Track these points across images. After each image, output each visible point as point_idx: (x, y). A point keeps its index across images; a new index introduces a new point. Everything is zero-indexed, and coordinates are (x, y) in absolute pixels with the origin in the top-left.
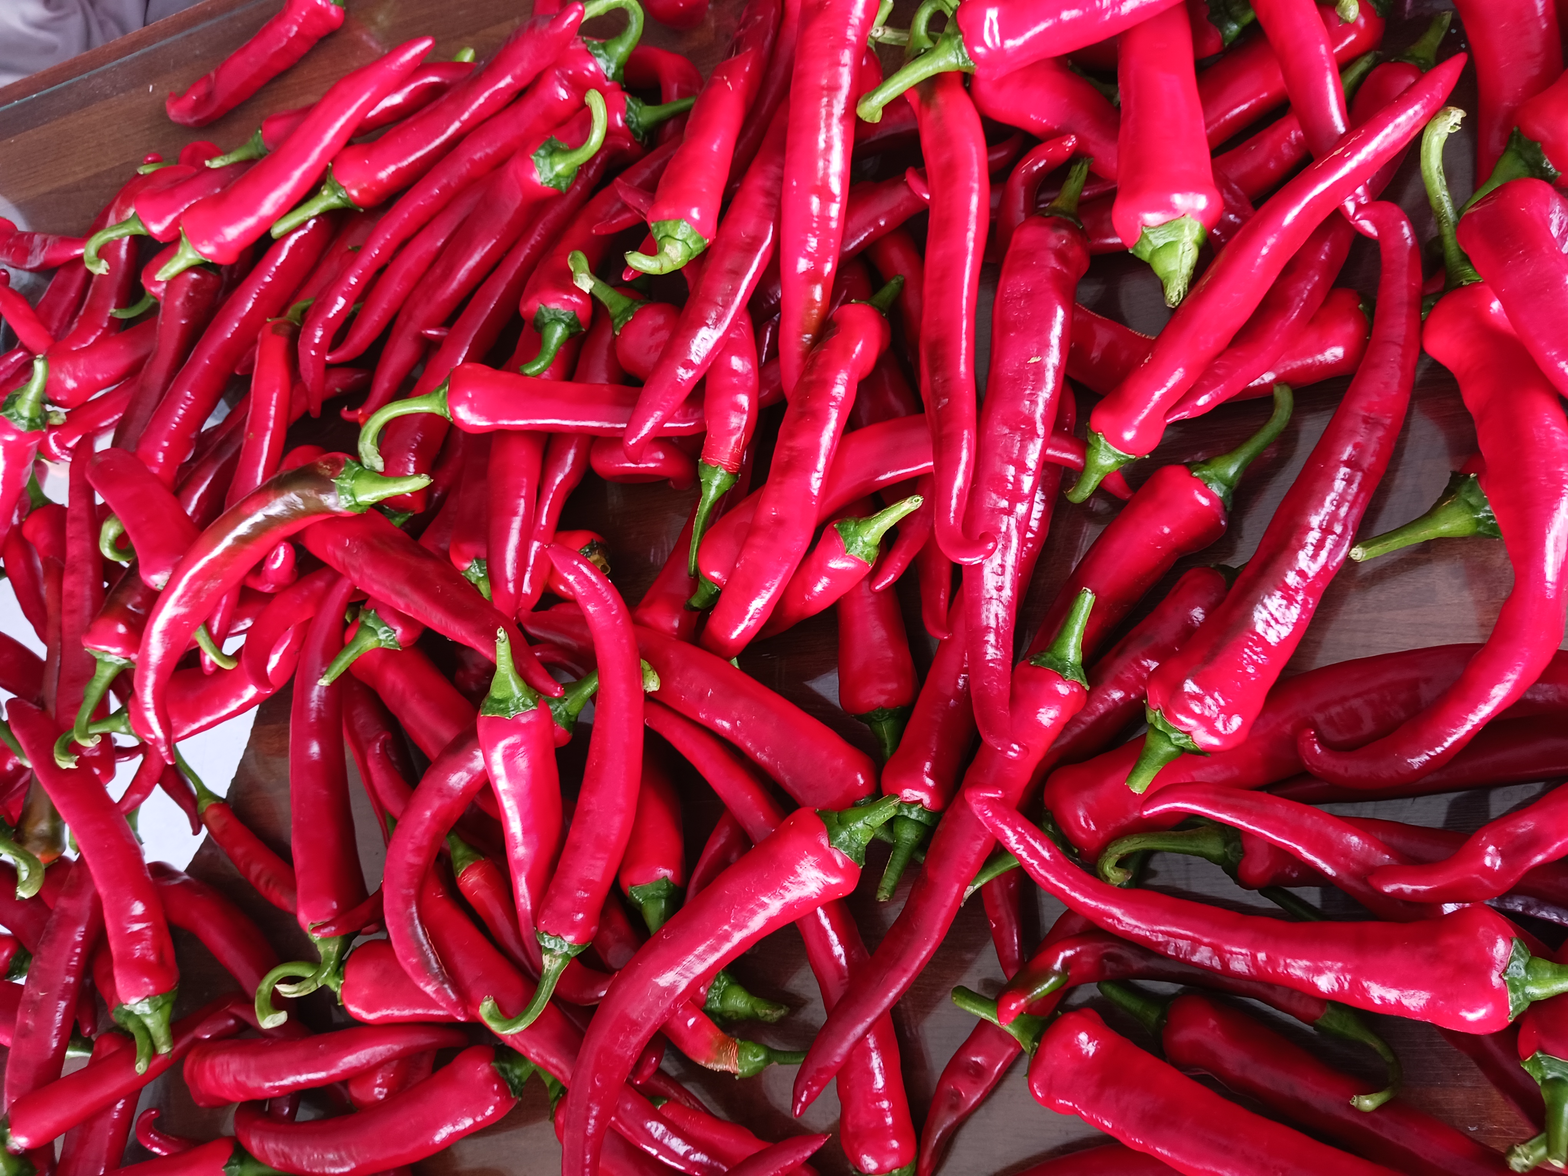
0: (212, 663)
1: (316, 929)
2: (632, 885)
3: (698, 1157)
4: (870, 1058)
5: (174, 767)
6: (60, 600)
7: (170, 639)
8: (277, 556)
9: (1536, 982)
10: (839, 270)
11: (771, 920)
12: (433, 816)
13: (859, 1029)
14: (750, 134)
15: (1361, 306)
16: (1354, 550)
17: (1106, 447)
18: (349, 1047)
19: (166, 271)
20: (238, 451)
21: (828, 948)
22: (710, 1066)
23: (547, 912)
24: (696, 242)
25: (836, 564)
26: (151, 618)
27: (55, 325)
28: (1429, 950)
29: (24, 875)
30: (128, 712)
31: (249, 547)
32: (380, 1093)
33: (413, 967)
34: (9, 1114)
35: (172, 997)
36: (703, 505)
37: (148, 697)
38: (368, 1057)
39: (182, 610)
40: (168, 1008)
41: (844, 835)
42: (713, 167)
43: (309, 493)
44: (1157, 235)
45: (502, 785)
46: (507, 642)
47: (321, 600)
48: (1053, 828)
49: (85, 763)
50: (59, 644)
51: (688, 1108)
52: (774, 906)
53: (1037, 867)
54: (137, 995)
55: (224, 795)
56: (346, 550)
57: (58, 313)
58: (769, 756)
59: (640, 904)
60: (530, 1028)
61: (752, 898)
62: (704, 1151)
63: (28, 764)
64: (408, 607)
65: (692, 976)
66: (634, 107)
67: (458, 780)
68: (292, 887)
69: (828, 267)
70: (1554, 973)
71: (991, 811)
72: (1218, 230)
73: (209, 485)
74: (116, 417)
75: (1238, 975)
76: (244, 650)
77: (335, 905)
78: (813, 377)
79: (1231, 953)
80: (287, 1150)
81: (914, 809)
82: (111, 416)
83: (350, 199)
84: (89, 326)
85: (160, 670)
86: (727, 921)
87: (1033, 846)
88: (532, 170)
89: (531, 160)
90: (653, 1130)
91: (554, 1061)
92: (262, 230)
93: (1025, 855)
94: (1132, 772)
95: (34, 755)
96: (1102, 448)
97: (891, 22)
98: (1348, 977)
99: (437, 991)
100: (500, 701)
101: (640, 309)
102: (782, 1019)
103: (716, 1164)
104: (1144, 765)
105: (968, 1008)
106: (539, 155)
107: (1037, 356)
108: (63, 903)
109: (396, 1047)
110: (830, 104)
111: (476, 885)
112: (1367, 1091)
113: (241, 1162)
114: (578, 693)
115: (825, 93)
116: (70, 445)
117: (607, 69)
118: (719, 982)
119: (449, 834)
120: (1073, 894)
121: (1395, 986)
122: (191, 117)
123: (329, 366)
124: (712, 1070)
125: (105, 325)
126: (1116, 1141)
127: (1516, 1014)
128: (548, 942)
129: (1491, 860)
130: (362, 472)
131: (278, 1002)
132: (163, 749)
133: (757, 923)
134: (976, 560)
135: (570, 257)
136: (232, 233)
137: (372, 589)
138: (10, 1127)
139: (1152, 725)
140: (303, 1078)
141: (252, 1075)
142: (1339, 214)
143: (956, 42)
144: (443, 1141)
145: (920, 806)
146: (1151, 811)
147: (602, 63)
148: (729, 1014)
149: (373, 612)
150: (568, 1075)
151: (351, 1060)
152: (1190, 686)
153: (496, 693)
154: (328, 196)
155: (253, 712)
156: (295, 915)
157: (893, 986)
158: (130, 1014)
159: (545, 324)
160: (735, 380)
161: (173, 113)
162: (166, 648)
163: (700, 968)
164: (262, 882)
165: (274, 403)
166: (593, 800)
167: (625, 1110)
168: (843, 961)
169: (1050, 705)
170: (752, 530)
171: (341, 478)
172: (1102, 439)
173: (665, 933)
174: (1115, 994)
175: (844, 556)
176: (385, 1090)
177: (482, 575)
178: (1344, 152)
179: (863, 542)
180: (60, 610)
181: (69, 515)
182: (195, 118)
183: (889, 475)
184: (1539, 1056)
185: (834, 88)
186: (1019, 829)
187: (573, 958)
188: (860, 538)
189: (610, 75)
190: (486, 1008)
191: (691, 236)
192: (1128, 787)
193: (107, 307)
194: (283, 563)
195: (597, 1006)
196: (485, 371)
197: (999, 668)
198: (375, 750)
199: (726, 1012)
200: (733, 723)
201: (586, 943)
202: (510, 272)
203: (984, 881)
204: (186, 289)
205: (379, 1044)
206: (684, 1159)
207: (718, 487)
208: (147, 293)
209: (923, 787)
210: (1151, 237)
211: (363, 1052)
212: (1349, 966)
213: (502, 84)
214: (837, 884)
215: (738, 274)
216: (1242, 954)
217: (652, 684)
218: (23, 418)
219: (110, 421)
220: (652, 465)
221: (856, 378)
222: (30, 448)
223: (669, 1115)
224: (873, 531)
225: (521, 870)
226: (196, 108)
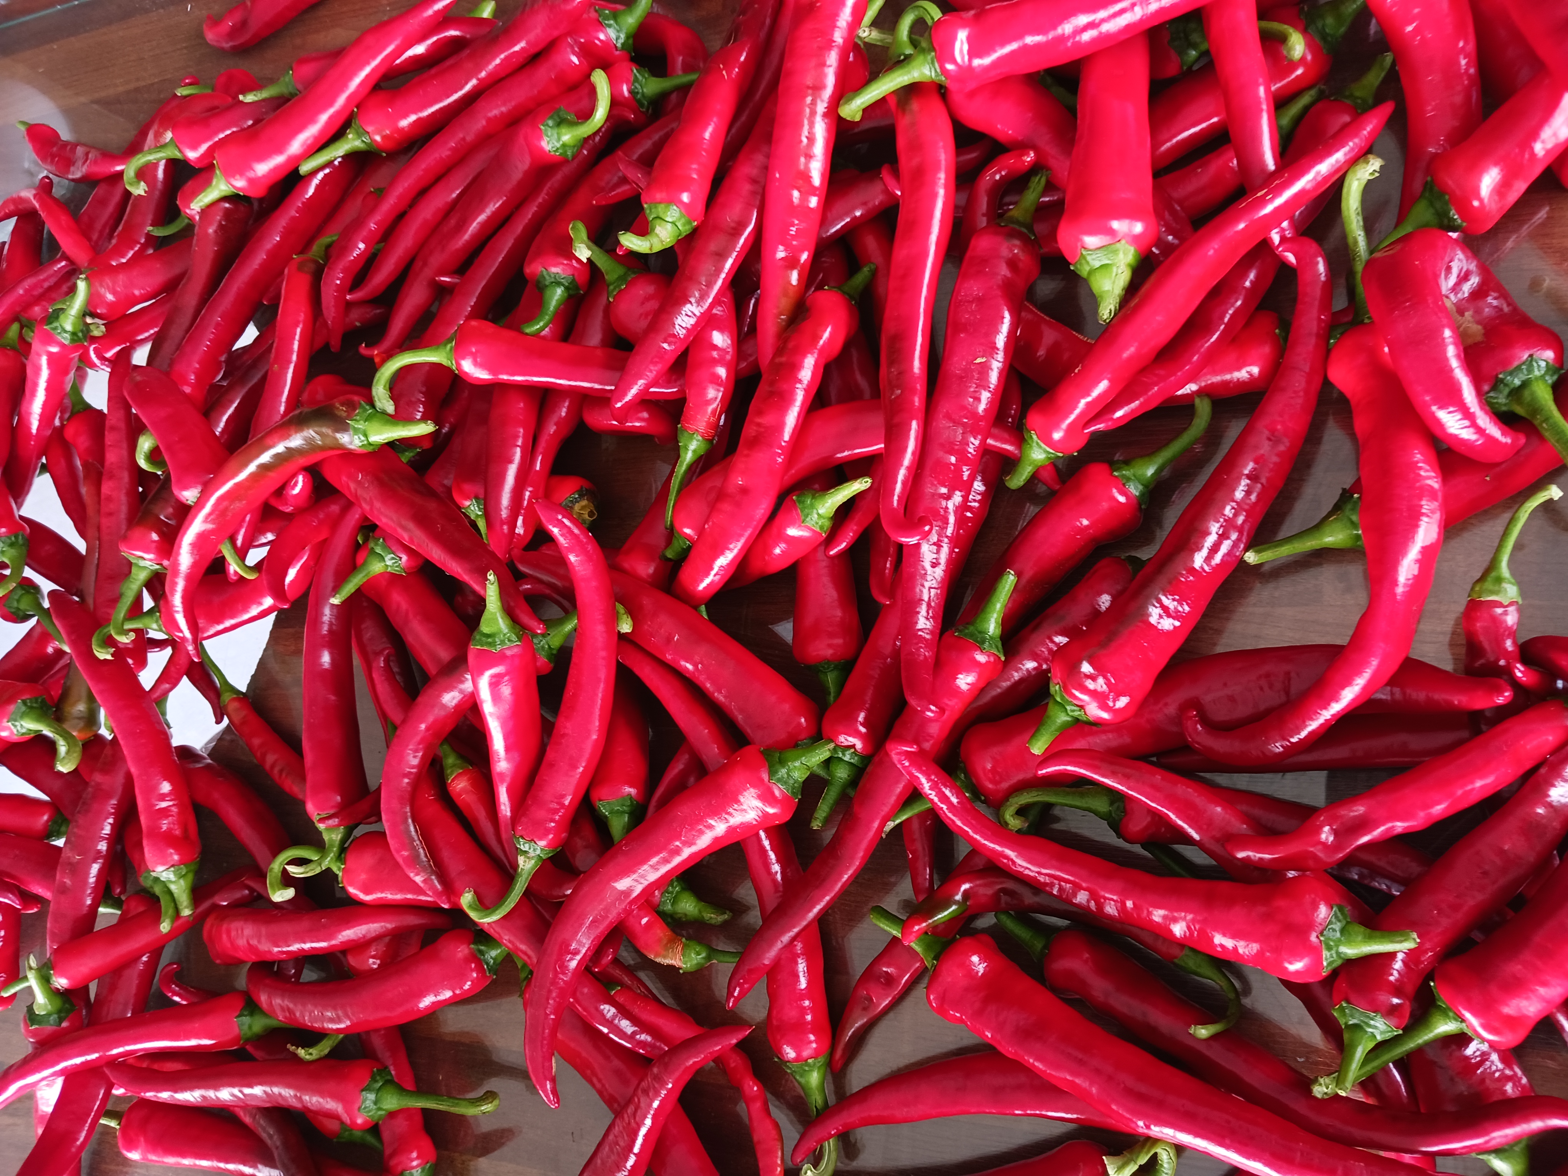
0: (236, 573)
1: (321, 820)
2: (600, 800)
3: (643, 1037)
4: (796, 963)
5: (201, 664)
6: (99, 503)
7: (198, 551)
8: (296, 484)
9: (1349, 942)
10: (816, 258)
11: (716, 840)
12: (428, 729)
13: (786, 938)
14: (743, 118)
15: (1277, 331)
16: (1247, 554)
17: (1037, 444)
18: (348, 923)
19: (201, 200)
20: (264, 378)
21: (767, 865)
22: (658, 960)
23: (524, 819)
24: (684, 225)
25: (792, 532)
26: (182, 531)
27: (95, 237)
28: (1261, 909)
29: (62, 748)
30: (159, 611)
31: (271, 474)
32: (374, 963)
33: (405, 859)
34: (52, 958)
35: (194, 866)
36: (681, 466)
37: (177, 601)
38: (364, 932)
39: (210, 526)
40: (190, 877)
41: (783, 772)
42: (704, 154)
43: (325, 430)
44: (1094, 257)
45: (488, 708)
46: (496, 584)
47: (335, 523)
48: (965, 777)
49: (120, 652)
50: (98, 542)
51: (639, 994)
52: (719, 828)
53: (946, 811)
54: (163, 864)
55: (243, 688)
56: (359, 483)
57: (99, 225)
58: (725, 697)
59: (606, 817)
60: (504, 918)
61: (700, 820)
62: (648, 1033)
63: (67, 649)
64: (411, 540)
65: (646, 883)
66: (640, 78)
67: (450, 699)
68: (303, 778)
69: (804, 256)
70: (1365, 937)
71: (909, 761)
72: (1157, 248)
73: (236, 408)
74: (152, 332)
75: (1110, 917)
76: (265, 562)
77: (339, 798)
78: (783, 359)
79: (1106, 898)
80: (291, 1006)
81: (847, 752)
82: (147, 331)
83: (373, 144)
84: (127, 241)
85: (189, 578)
86: (679, 838)
87: (944, 793)
88: (540, 138)
89: (540, 129)
90: (605, 1012)
91: (523, 947)
92: (291, 168)
93: (936, 799)
94: (1033, 736)
95: (73, 644)
96: (1034, 444)
97: (876, 23)
98: (1197, 927)
99: (424, 881)
100: (488, 636)
101: (633, 279)
102: (725, 922)
103: (658, 1044)
104: (1043, 731)
105: (882, 925)
106: (548, 125)
107: (983, 357)
108: (98, 778)
109: (389, 926)
110: (814, 103)
111: (463, 790)
112: (1203, 1023)
113: (251, 1014)
114: (560, 629)
115: (810, 91)
116: (109, 355)
117: (617, 39)
118: (672, 887)
119: (442, 744)
120: (976, 836)
121: (1233, 937)
122: (227, 43)
123: (349, 305)
124: (660, 964)
125: (143, 241)
126: (994, 1048)
127: (1330, 968)
128: (523, 846)
129: (1326, 835)
130: (374, 415)
131: (287, 880)
132: (190, 648)
133: (704, 841)
134: (913, 541)
135: (571, 226)
136: (262, 168)
137: (381, 520)
138: (53, 969)
139: (1053, 696)
140: (307, 946)
141: (263, 940)
142: (1266, 243)
143: (929, 57)
144: (427, 1008)
145: (853, 750)
146: (1044, 771)
147: (612, 33)
148: (679, 916)
149: (381, 540)
150: (535, 960)
151: (348, 934)
152: (1086, 668)
153: (485, 627)
154: (353, 140)
155: (272, 617)
156: (303, 803)
157: (817, 903)
158: (157, 879)
159: (546, 286)
160: (715, 354)
161: (210, 36)
162: (195, 559)
163: (653, 876)
164: (276, 770)
165: (297, 337)
166: (568, 725)
167: (583, 994)
168: (779, 877)
169: (968, 671)
170: (721, 495)
171: (355, 420)
172: (1035, 437)
173: (625, 845)
174: (1010, 924)
175: (800, 526)
176: (378, 962)
177: (480, 513)
178: (1266, 194)
179: (818, 514)
180: (99, 511)
181: (108, 423)
182: (231, 44)
183: (846, 453)
184: (1345, 1005)
185: (818, 88)
186: (933, 777)
187: (544, 860)
188: (815, 511)
189: (619, 45)
190: (467, 899)
191: (680, 219)
192: (1028, 748)
193: (142, 225)
194: (301, 490)
195: (563, 902)
196: (489, 328)
197: (928, 637)
198: (379, 663)
199: (677, 913)
200: (695, 665)
201: (556, 848)
202: (519, 227)
203: (904, 818)
204: (218, 218)
205: (373, 922)
206: (631, 1038)
207: (694, 451)
208: (182, 213)
209: (857, 734)
210: (1089, 258)
211: (359, 928)
212: (1198, 918)
213: (517, 48)
214: (774, 814)
215: (722, 256)
216: (1112, 900)
217: (626, 627)
218: (66, 332)
219: (146, 334)
220: (637, 424)
221: (823, 362)
222: (72, 359)
223: (621, 999)
224: (827, 505)
225: (502, 782)
226: (233, 33)
